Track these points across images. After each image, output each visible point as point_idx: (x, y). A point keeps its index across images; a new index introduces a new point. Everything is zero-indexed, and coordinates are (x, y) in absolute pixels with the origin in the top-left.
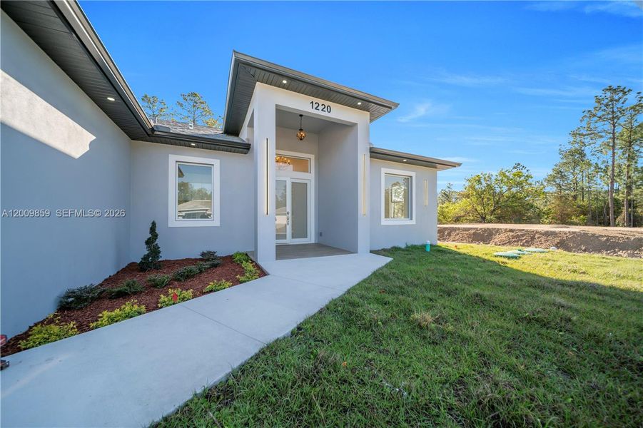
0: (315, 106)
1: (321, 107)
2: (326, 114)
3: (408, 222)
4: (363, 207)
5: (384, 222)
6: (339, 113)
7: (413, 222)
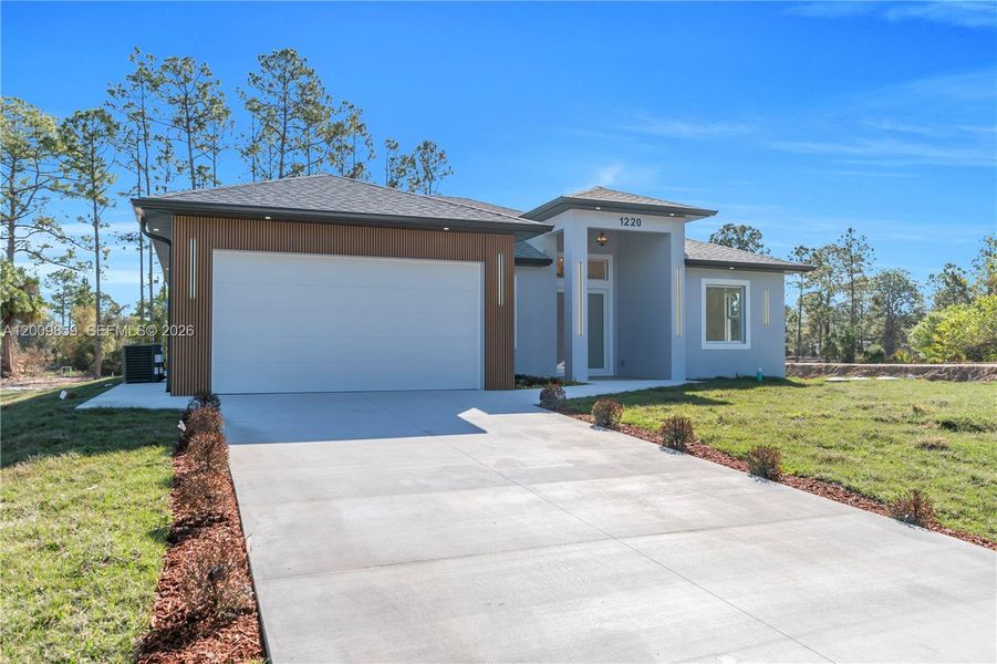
0: (625, 222)
1: (630, 222)
2: (636, 228)
3: (738, 346)
4: (678, 327)
5: (706, 345)
6: (650, 225)
7: (747, 346)
